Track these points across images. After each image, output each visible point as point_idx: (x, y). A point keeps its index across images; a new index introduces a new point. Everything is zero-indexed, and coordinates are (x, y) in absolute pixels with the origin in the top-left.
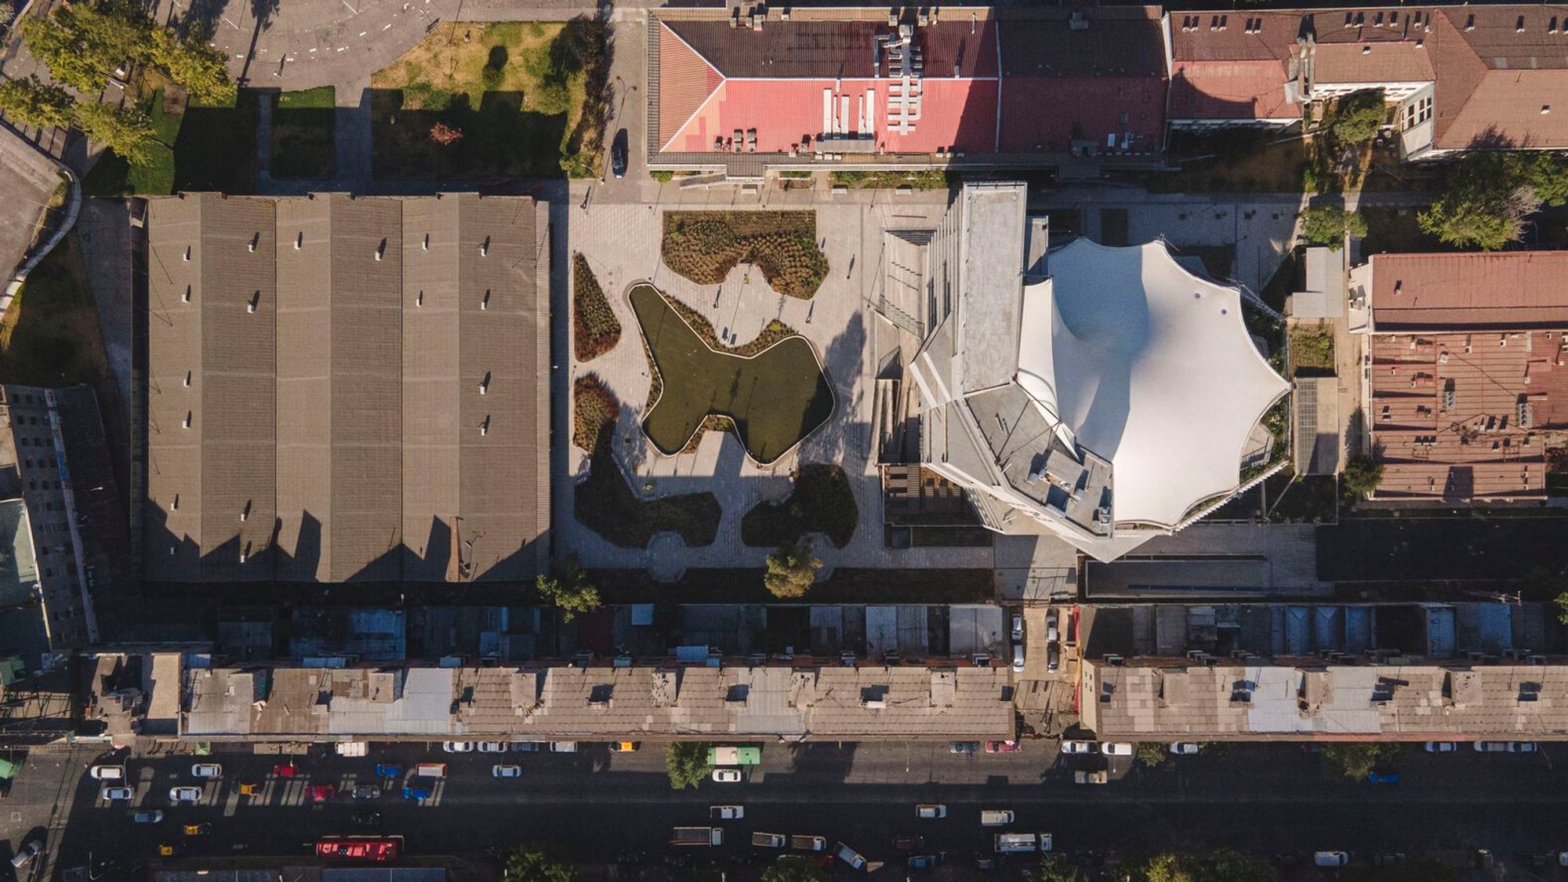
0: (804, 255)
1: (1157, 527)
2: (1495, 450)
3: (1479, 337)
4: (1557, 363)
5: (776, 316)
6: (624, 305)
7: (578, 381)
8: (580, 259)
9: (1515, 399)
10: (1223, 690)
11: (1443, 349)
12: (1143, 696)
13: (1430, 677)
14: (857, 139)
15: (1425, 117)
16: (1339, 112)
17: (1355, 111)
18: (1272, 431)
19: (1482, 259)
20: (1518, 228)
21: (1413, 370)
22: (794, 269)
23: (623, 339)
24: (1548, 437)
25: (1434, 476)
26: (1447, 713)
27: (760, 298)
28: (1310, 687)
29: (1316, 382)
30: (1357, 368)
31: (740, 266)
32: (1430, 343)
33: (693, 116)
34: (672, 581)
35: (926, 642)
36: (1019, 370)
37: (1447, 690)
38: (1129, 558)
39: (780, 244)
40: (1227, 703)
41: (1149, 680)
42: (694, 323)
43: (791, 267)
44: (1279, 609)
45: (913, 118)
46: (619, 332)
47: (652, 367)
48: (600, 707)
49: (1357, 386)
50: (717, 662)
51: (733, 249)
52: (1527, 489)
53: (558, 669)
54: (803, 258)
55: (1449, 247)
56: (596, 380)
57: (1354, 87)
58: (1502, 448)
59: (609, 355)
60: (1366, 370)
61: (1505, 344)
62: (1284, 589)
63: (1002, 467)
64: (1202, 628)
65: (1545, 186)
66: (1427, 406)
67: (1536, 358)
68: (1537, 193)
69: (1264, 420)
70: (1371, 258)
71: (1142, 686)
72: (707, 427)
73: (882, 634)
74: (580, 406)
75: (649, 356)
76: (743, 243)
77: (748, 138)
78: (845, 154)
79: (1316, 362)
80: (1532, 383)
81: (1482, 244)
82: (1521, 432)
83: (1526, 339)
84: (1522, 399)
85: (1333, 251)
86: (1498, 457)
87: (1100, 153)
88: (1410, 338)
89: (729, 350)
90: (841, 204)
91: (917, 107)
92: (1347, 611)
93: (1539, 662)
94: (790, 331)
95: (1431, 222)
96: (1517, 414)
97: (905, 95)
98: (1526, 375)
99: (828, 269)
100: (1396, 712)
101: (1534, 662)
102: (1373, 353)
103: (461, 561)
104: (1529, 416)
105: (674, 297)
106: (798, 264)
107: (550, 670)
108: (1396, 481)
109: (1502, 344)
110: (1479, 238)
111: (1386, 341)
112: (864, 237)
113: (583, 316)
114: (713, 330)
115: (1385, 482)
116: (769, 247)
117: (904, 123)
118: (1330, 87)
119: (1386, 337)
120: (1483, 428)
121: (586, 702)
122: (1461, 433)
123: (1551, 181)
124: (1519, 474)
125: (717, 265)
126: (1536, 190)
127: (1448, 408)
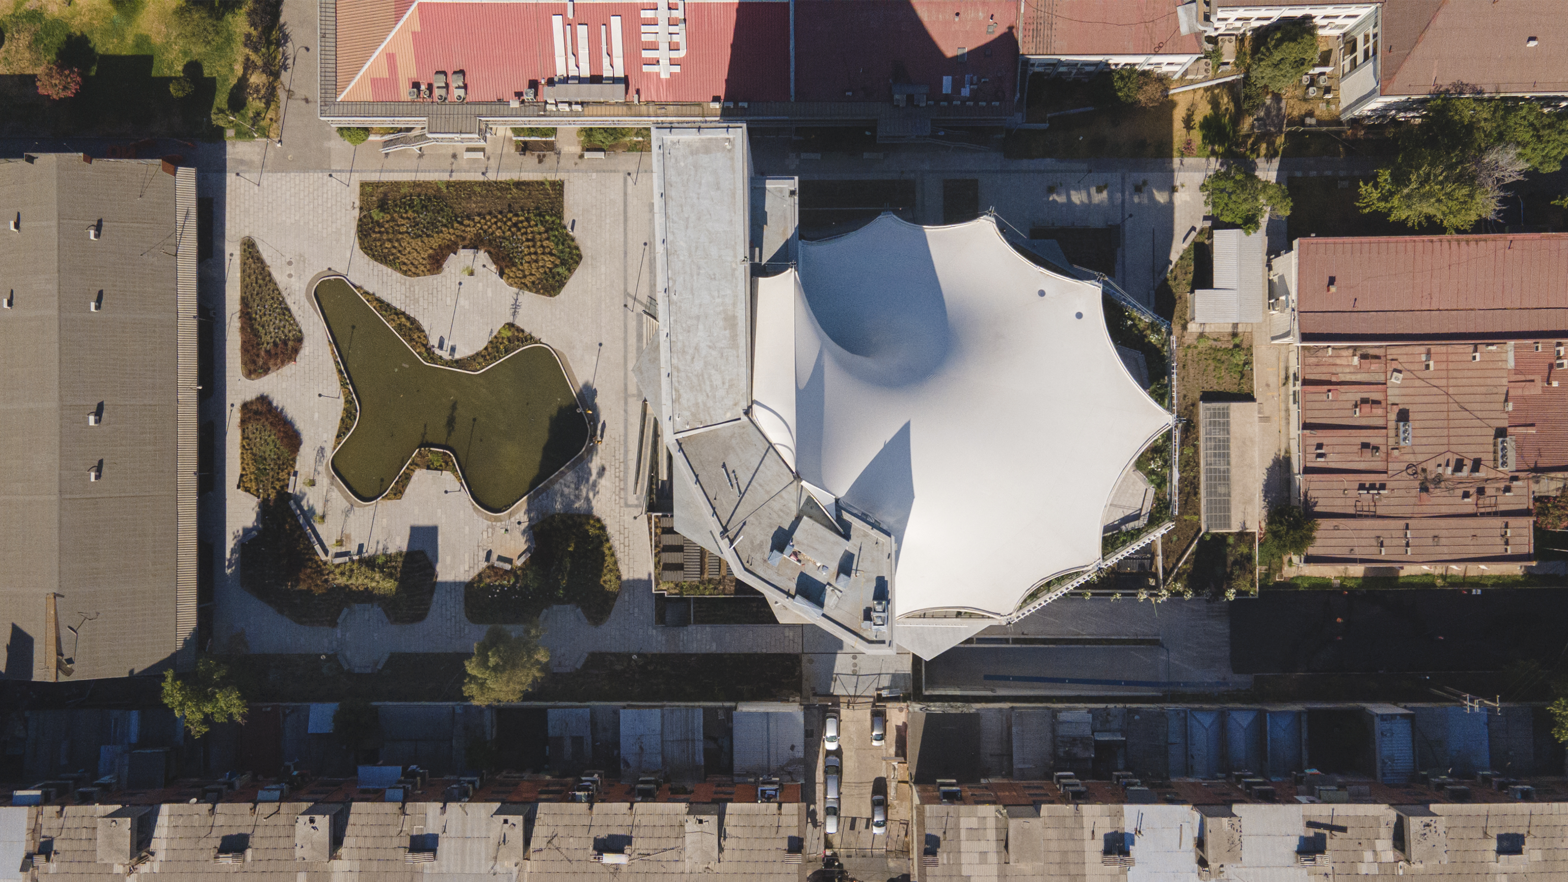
0: (548, 239)
1: (983, 617)
2: (1466, 500)
3: (1444, 349)
4: (1549, 383)
5: (510, 320)
6: (307, 304)
7: (245, 406)
8: (249, 247)
9: (1493, 432)
10: (1093, 838)
11: (1395, 365)
12: (983, 846)
13: (1377, 819)
14: (601, 83)
15: (1371, 53)
16: (1255, 50)
17: (1276, 47)
18: (1152, 481)
19: (1446, 245)
20: (1494, 201)
21: (1356, 394)
22: (533, 257)
23: (306, 349)
24: (1537, 482)
25: (1385, 534)
26: (1401, 872)
27: (490, 294)
28: (1210, 839)
29: (1228, 408)
30: (1283, 389)
31: (462, 252)
32: (1377, 357)
33: (377, 53)
34: (369, 671)
35: (700, 759)
36: (753, 402)
37: (1400, 840)
38: (980, 640)
39: (515, 225)
40: (1099, 856)
41: (991, 823)
42: (400, 327)
43: (530, 254)
44: (1177, 712)
45: (674, 55)
46: (300, 340)
47: (344, 385)
48: (230, 861)
49: (1283, 414)
50: (400, 793)
51: (451, 231)
52: (1509, 552)
53: (176, 805)
54: (545, 243)
55: (1401, 229)
56: (270, 403)
57: (1276, 14)
58: (1475, 497)
59: (289, 369)
60: (1294, 392)
61: (1478, 359)
62: (1186, 684)
63: (732, 542)
64: (1073, 741)
65: (1531, 145)
66: (1373, 441)
67: (1522, 378)
68: (1520, 155)
69: (1141, 463)
70: (1296, 243)
71: (981, 831)
72: (417, 465)
73: (641, 748)
74: (248, 438)
75: (340, 372)
76: (466, 222)
77: (455, 81)
78: (588, 103)
79: (1228, 384)
80: (1514, 410)
81: (1445, 223)
82: (1501, 475)
83: (1507, 352)
84: (1501, 433)
85: (1248, 234)
86: (1471, 509)
87: (931, 103)
88: (1351, 351)
89: (447, 363)
90: (597, 171)
91: (680, 39)
92: (1268, 718)
93: (1526, 797)
94: (530, 339)
95: (1376, 195)
96: (1495, 452)
97: (663, 22)
98: (1506, 400)
99: (580, 257)
100: (1330, 871)
101: (1519, 796)
102: (1303, 369)
103: (60, 653)
104: (1512, 455)
105: (374, 294)
106: (539, 251)
107: (165, 808)
108: (1333, 542)
109: (1474, 358)
110: (1440, 216)
111: (1320, 354)
112: (629, 214)
113: (251, 319)
114: (425, 337)
115: (1318, 542)
116: (500, 228)
117: (664, 62)
118: (1241, 12)
119: (1319, 349)
120: (1449, 470)
121: (213, 853)
122: (1420, 477)
123: (1539, 138)
124: (1499, 532)
125: (431, 251)
126: (1519, 150)
127: (1402, 444)
